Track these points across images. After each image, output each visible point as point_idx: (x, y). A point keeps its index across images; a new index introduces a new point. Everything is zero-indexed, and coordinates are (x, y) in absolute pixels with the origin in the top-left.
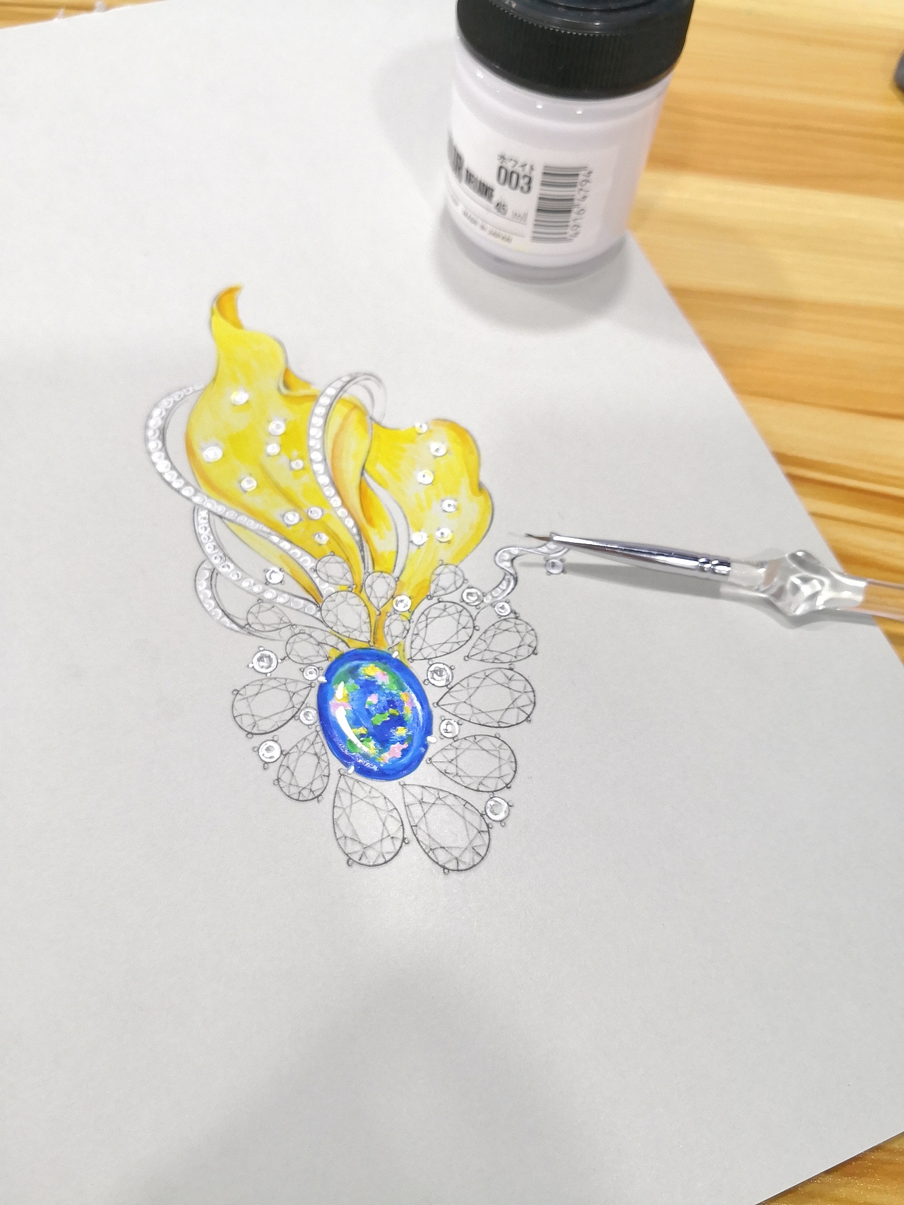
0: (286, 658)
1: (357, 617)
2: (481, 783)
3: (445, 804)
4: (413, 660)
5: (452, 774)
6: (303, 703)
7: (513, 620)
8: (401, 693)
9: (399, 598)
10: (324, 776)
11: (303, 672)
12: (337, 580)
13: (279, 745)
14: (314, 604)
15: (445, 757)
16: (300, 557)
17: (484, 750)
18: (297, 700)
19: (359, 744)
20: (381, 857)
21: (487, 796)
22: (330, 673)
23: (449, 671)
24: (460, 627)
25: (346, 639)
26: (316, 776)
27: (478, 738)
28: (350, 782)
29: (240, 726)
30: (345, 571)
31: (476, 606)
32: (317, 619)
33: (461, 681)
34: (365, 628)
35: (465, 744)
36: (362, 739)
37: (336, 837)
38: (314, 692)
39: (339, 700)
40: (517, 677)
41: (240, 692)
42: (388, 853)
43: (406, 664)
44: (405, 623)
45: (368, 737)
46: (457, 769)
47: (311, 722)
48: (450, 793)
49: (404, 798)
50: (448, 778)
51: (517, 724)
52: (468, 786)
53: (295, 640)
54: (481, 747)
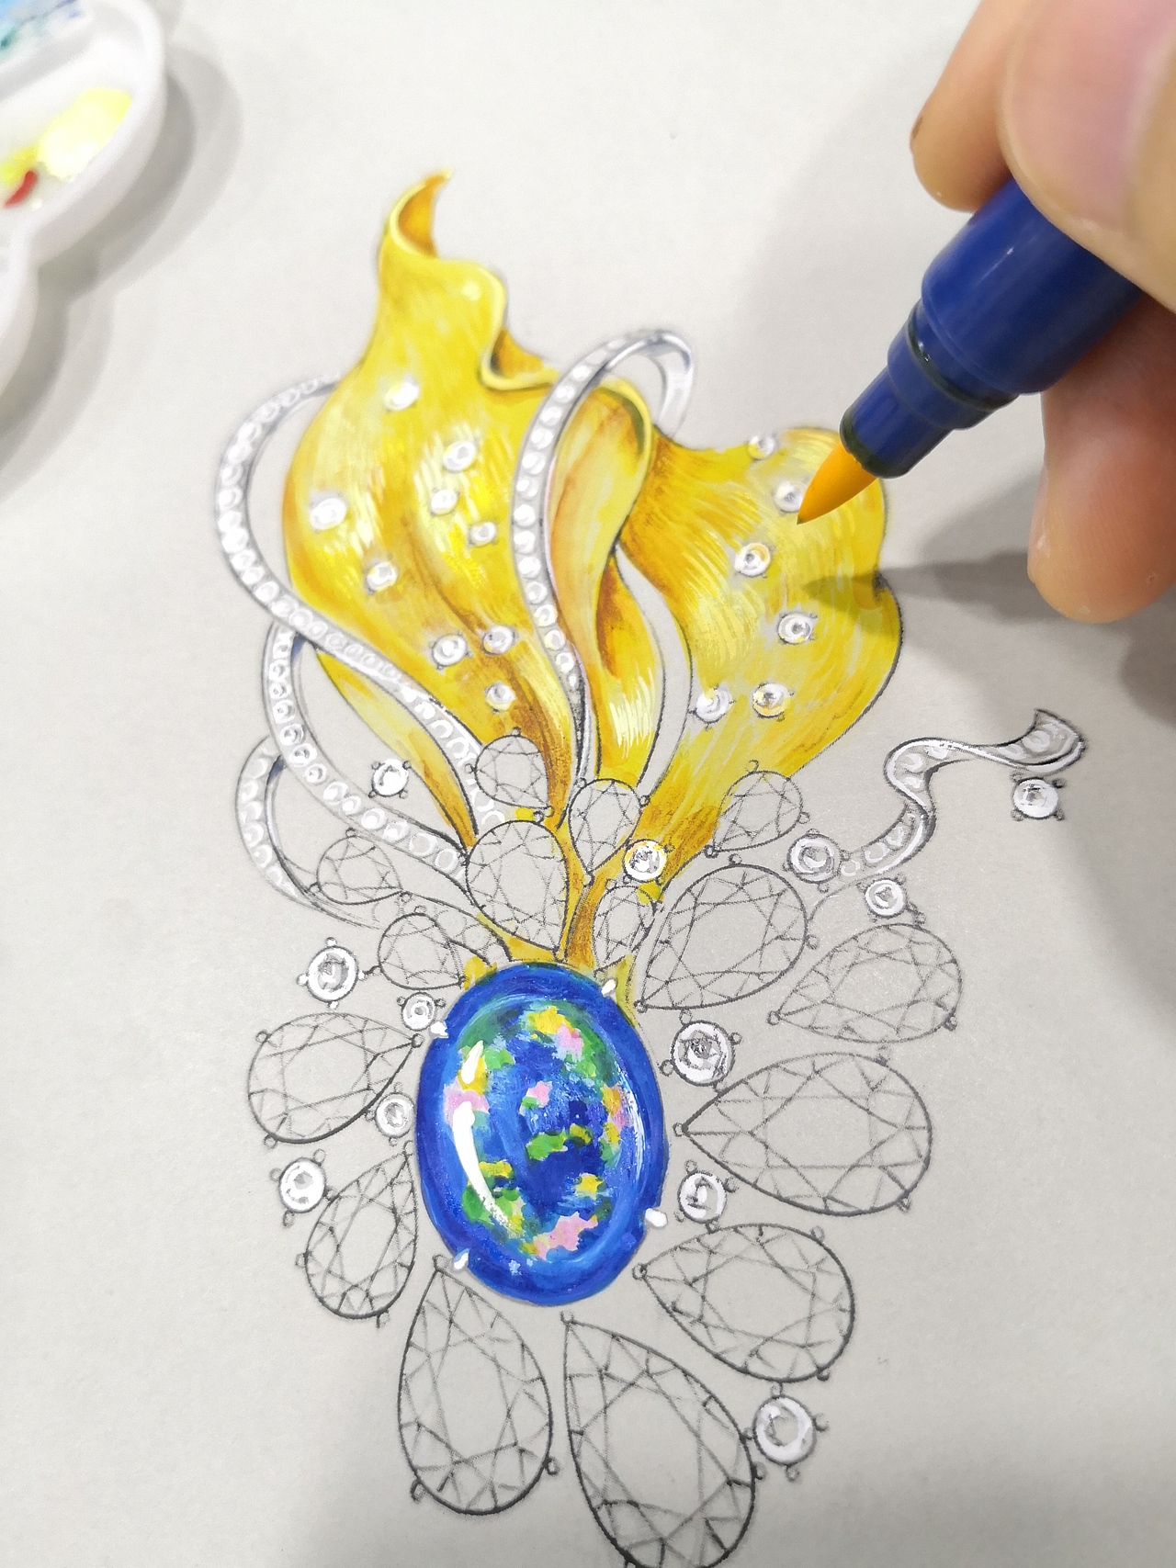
0: (377, 971)
1: (542, 884)
2: (755, 1353)
3: (660, 1391)
4: (647, 1007)
5: (688, 1315)
6: (391, 1080)
8: (605, 1089)
9: (640, 848)
10: (402, 1265)
11: (403, 1006)
12: (516, 794)
13: (324, 1174)
14: (458, 848)
15: (679, 1268)
16: (450, 738)
17: (777, 1265)
18: (380, 1071)
19: (489, 1203)
20: (488, 1494)
21: (765, 1389)
22: (459, 1016)
23: (725, 1047)
24: (772, 934)
25: (506, 938)
26: (385, 1262)
27: (769, 1233)
28: (454, 1291)
29: (256, 1117)
30: (536, 774)
31: (819, 883)
32: (456, 883)
33: (750, 1077)
34: (554, 914)
35: (733, 1244)
36: (498, 1190)
37: (399, 1420)
38: (419, 1057)
39: (466, 1087)
40: (894, 1084)
41: (272, 1039)
42: (505, 1487)
43: (629, 1016)
44: (643, 911)
45: (512, 1188)
46: (703, 1305)
47: (398, 1131)
48: (676, 1365)
49: (565, 1356)
50: (680, 1324)
51: (873, 1210)
52: (724, 1356)
53: (401, 930)
54: (771, 1258)
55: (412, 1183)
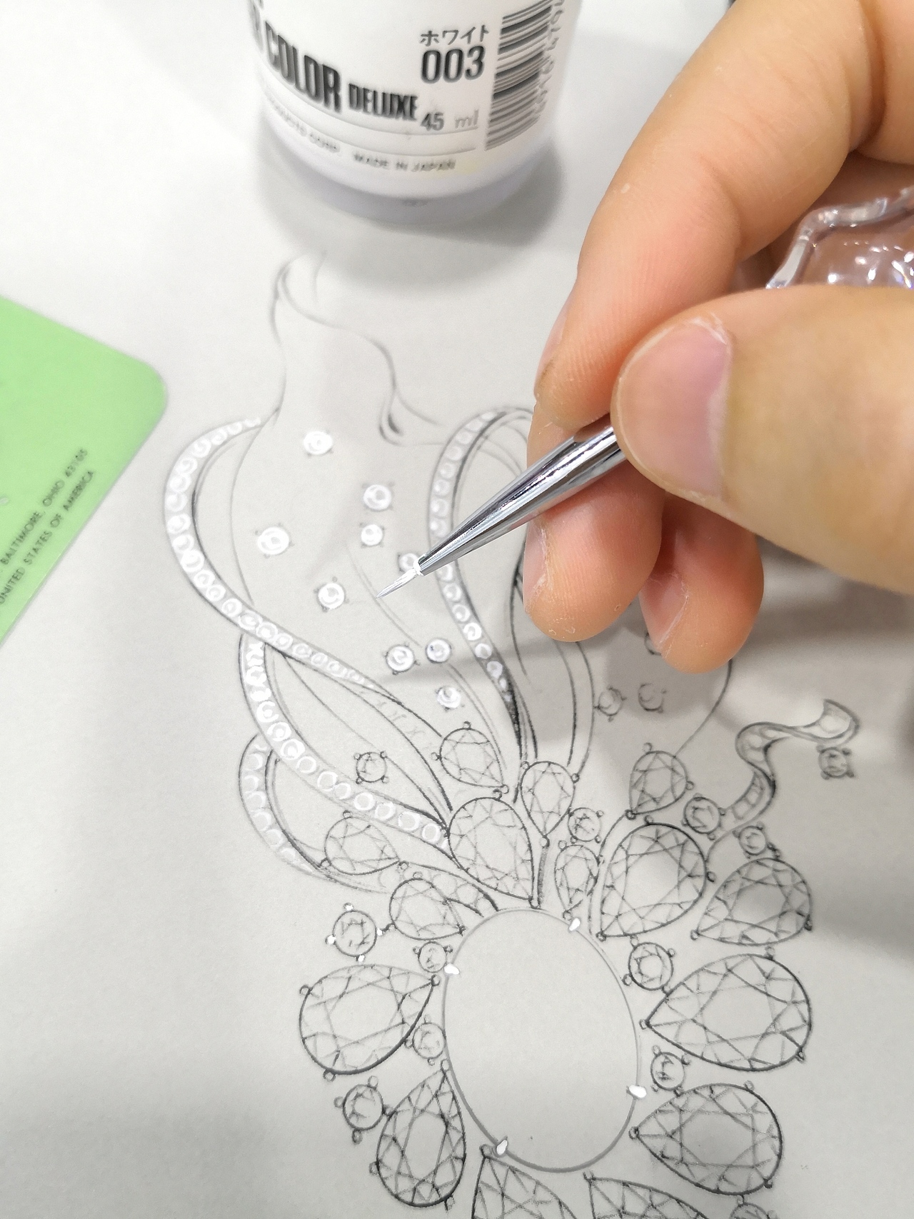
0: (392, 928)
1: (509, 849)
2: (722, 1177)
4: (606, 936)
5: (673, 1159)
6: (420, 1015)
7: (771, 863)
10: (457, 1158)
11: (419, 954)
12: (477, 777)
13: (380, 1096)
14: (438, 822)
15: (661, 1126)
16: (415, 732)
17: (727, 1113)
18: (410, 1009)
21: (732, 1202)
23: (665, 959)
24: (684, 874)
26: (443, 1158)
27: (717, 1091)
28: (501, 1171)
29: (312, 1057)
30: (489, 760)
31: (709, 833)
32: (443, 852)
33: (686, 980)
34: (524, 871)
35: (696, 1102)
38: (439, 993)
40: (781, 973)
41: (313, 992)
44: (590, 864)
46: (681, 1150)
47: (435, 1054)
48: (671, 1197)
49: (592, 1205)
50: (668, 1167)
51: (783, 1064)
52: (701, 1184)
53: (405, 892)
54: (721, 1108)
55: (453, 1092)
